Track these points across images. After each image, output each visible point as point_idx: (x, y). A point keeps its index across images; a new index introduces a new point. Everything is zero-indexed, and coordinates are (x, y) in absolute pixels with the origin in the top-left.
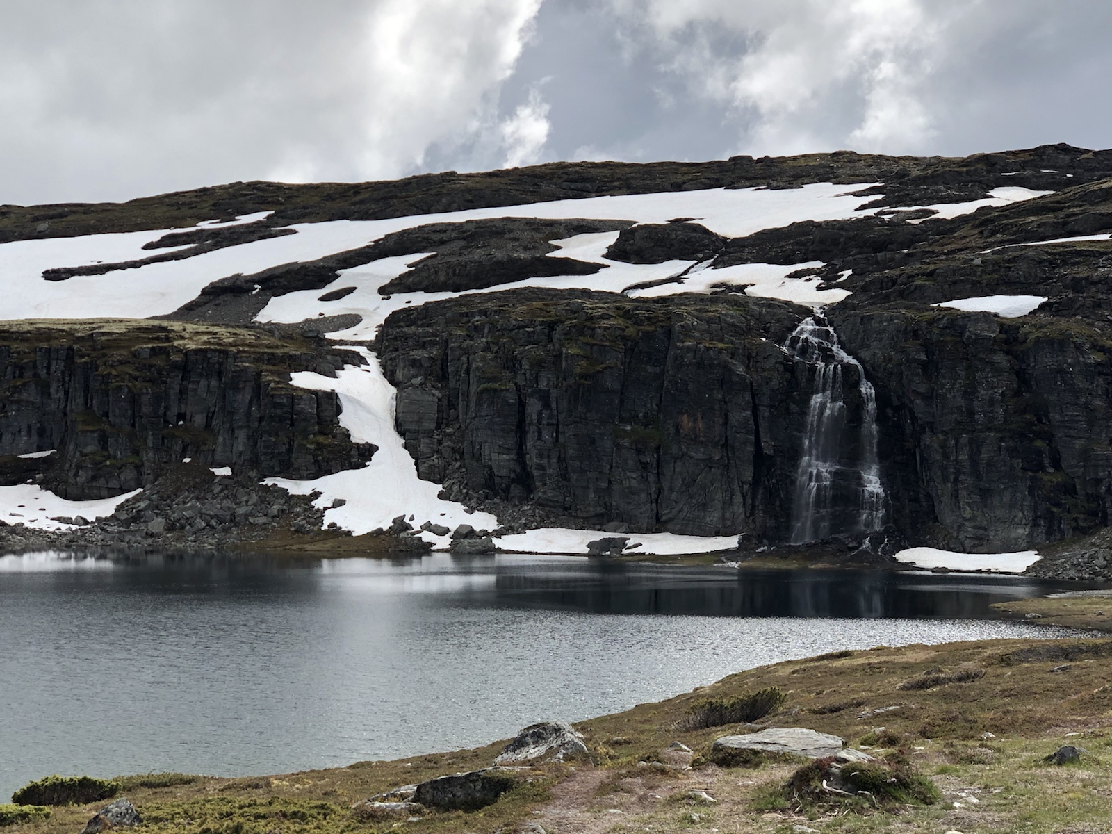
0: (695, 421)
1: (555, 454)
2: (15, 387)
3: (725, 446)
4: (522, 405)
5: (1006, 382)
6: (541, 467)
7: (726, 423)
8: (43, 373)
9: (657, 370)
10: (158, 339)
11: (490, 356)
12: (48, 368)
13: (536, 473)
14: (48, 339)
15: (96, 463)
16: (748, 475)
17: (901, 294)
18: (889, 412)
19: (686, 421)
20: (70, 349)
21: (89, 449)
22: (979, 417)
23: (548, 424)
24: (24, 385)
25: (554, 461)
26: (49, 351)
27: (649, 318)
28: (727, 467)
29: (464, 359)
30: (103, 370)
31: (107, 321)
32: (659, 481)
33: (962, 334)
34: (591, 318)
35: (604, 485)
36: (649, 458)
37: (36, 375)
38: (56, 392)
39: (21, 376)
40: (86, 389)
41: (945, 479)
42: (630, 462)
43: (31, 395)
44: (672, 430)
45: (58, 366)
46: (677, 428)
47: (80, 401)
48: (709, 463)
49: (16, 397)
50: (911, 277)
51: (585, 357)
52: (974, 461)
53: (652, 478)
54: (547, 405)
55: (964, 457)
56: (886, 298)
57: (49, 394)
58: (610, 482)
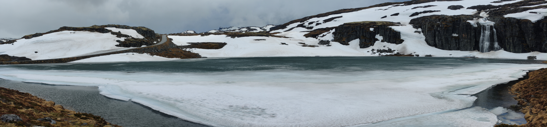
0: (465, 35)
1: (441, 41)
2: (352, 32)
3: (470, 39)
4: (435, 33)
5: (518, 29)
6: (438, 43)
7: (470, 36)
8: (356, 30)
9: (458, 27)
10: (374, 24)
11: (429, 25)
12: (357, 29)
13: (438, 44)
14: (357, 24)
15: (364, 44)
16: (474, 44)
17: (499, 15)
18: (498, 34)
19: (464, 35)
20: (360, 26)
21: (363, 41)
22: (514, 34)
23: (440, 36)
24: (353, 32)
25: (441, 42)
26: (357, 26)
27: (456, 18)
28: (471, 43)
29: (425, 26)
30: (365, 29)
31: (366, 21)
32: (459, 45)
33: (511, 21)
34: (446, 18)
35: (449, 46)
36: (457, 41)
37: (355, 30)
38: (358, 33)
39: (353, 30)
40: (363, 32)
41: (508, 45)
42: (454, 42)
43: (355, 33)
44: (461, 36)
45: (358, 29)
46: (462, 36)
47: (362, 34)
48: (467, 42)
49: (352, 34)
50: (501, 12)
51: (446, 24)
52: (513, 41)
53: (458, 45)
54: (439, 33)
55: (511, 41)
56: (497, 15)
57: (357, 33)
58: (450, 45)
